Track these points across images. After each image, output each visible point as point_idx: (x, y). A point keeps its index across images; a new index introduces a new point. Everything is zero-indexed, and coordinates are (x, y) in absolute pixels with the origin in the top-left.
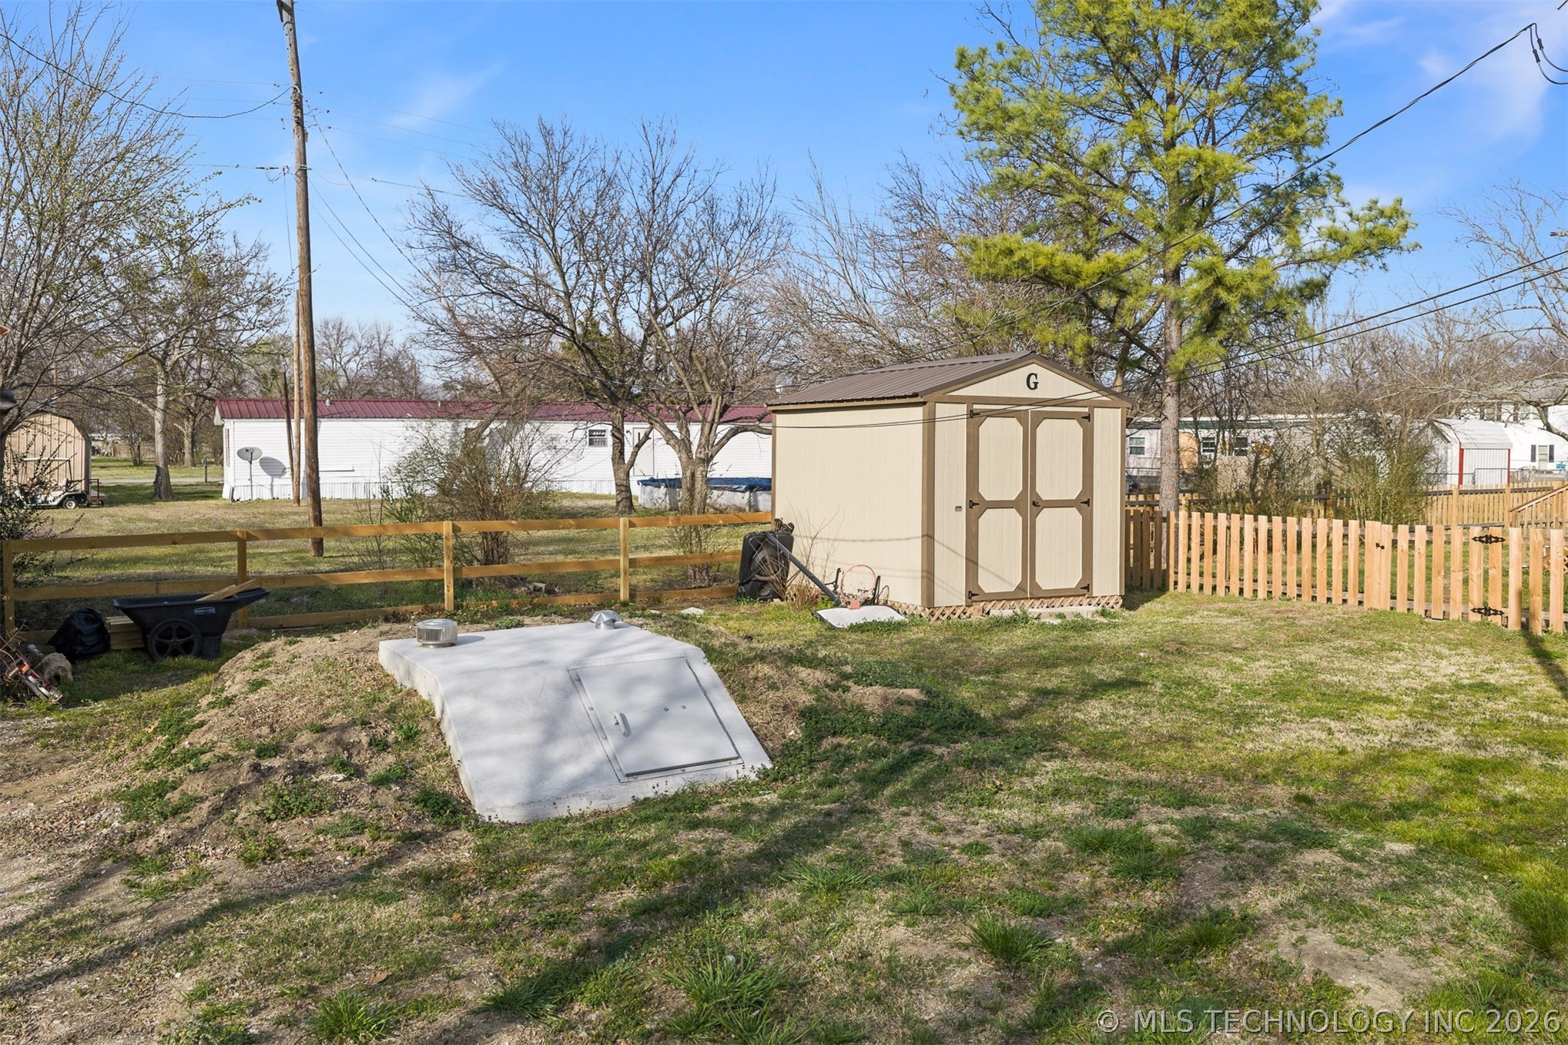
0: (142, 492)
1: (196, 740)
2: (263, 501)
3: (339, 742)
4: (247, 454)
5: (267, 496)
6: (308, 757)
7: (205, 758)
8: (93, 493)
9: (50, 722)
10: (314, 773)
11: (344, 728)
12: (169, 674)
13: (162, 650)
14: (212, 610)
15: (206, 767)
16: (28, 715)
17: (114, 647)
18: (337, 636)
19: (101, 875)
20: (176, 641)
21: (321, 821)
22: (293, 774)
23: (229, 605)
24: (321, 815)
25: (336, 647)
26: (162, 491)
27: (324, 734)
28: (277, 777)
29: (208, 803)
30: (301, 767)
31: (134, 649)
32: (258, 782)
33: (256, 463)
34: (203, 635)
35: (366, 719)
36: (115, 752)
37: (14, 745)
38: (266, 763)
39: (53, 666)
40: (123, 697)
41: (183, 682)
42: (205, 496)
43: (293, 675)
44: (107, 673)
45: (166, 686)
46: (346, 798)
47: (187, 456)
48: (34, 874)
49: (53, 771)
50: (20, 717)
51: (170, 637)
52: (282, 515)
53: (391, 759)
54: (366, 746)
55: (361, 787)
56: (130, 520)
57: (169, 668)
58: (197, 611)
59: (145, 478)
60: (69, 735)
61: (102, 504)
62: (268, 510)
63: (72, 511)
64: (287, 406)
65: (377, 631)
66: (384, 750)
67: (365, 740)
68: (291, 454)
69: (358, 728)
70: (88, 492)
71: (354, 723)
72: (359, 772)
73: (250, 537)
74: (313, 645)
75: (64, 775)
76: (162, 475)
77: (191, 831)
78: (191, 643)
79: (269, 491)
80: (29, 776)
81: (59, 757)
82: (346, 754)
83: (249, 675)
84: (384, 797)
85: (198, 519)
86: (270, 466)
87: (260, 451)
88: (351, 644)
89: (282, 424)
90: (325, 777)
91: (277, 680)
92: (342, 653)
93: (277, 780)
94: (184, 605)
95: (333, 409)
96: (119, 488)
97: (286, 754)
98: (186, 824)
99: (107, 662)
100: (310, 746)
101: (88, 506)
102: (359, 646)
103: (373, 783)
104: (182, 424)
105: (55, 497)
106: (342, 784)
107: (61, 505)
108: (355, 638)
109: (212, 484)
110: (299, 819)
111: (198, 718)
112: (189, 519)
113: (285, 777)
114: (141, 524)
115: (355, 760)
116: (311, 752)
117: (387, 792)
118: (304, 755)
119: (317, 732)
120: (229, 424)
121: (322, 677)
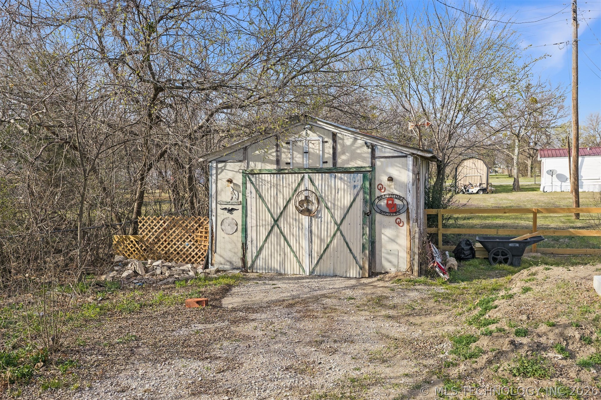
0: (509, 188)
1: (492, 315)
2: (557, 192)
3: (562, 334)
4: (551, 173)
5: (559, 190)
6: (543, 340)
7: (492, 327)
8: (489, 188)
9: (442, 289)
10: (545, 351)
11: (566, 326)
12: (497, 272)
13: (495, 260)
14: (517, 245)
15: (491, 333)
16: (435, 285)
17: (477, 257)
18: (571, 268)
19: (431, 383)
20: (500, 257)
21: (545, 383)
22: (532, 350)
23: (525, 243)
24: (545, 380)
25: (570, 274)
26: (516, 188)
27: (554, 328)
28: (523, 350)
29: (487, 356)
30: (538, 346)
31: (485, 258)
32: (513, 351)
33: (554, 176)
34: (513, 256)
35: (580, 324)
36: (460, 311)
37: (425, 299)
38: (518, 340)
39: (450, 263)
40: (474, 281)
41: (501, 277)
42: (533, 190)
43: (545, 287)
44: (471, 268)
45: (493, 278)
46: (561, 371)
47: (529, 173)
48: (407, 372)
49: (436, 314)
50: (432, 285)
51: (498, 255)
52: (564, 199)
53: (593, 350)
54: (578, 340)
55: (571, 366)
56: (501, 199)
57: (497, 269)
58: (510, 245)
59: (510, 182)
60: (446, 297)
61: (492, 192)
62: (558, 196)
63: (481, 195)
64: (569, 151)
65: (594, 268)
66: (589, 344)
67: (578, 336)
68: (570, 172)
69: (574, 328)
70: (487, 188)
71: (571, 325)
72: (572, 355)
73: (539, 212)
74: (558, 271)
75: (438, 318)
76: (516, 181)
77: (476, 370)
78: (507, 259)
79: (559, 188)
80: (426, 315)
81: (440, 308)
82: (565, 343)
83: (523, 284)
84: (585, 376)
85: (527, 200)
86: (561, 177)
87: (556, 171)
88: (578, 274)
89: (566, 159)
90: (551, 355)
91: (536, 289)
92: (573, 278)
93: (522, 352)
94: (506, 240)
95: (591, 152)
96: (501, 186)
97: (531, 337)
98: (474, 366)
99: (472, 263)
100: (545, 334)
101: (487, 193)
102: (583, 276)
103: (580, 365)
104: (527, 161)
105: (475, 190)
106: (560, 361)
107: (477, 193)
108: (581, 271)
109: (537, 185)
110: (532, 379)
111: (496, 303)
112: (524, 199)
113: (527, 351)
114: (505, 201)
115: (570, 347)
116: (545, 338)
117: (588, 372)
118: (541, 339)
119: (550, 326)
120: (544, 160)
121: (560, 291)
